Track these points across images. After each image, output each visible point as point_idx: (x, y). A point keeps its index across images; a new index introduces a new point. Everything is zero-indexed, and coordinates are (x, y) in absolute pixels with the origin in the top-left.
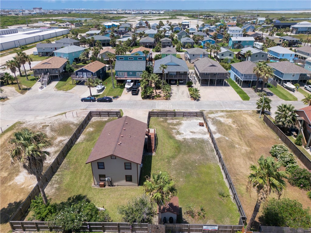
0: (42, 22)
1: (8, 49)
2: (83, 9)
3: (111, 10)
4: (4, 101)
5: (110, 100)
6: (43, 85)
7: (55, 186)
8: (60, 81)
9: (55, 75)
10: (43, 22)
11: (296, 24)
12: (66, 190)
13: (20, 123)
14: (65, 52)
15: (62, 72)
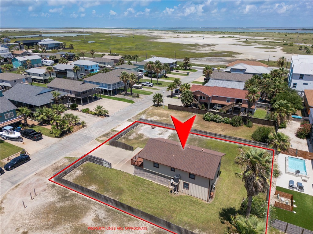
11: (41, 41)
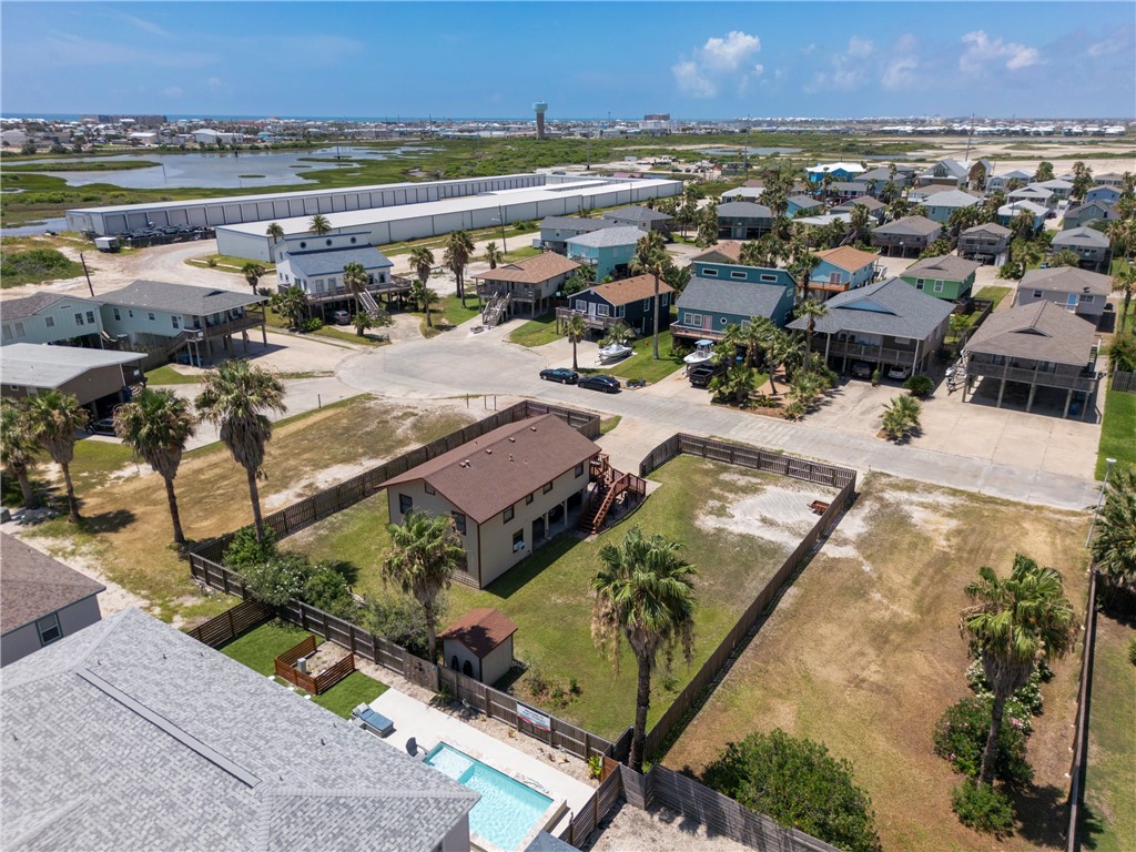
0: (635, 158)
1: (483, 228)
2: (798, 119)
3: (894, 123)
4: (378, 346)
5: (614, 389)
6: (486, 323)
7: (322, 532)
8: (534, 319)
9: (525, 301)
10: (639, 158)
12: (332, 546)
13: (368, 397)
14: (591, 245)
15: (550, 297)
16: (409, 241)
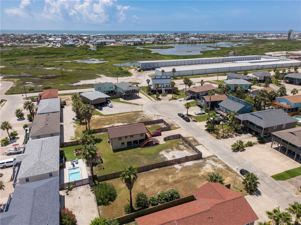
4: (158, 101)
6: (184, 99)
14: (227, 83)
16: (196, 75)
